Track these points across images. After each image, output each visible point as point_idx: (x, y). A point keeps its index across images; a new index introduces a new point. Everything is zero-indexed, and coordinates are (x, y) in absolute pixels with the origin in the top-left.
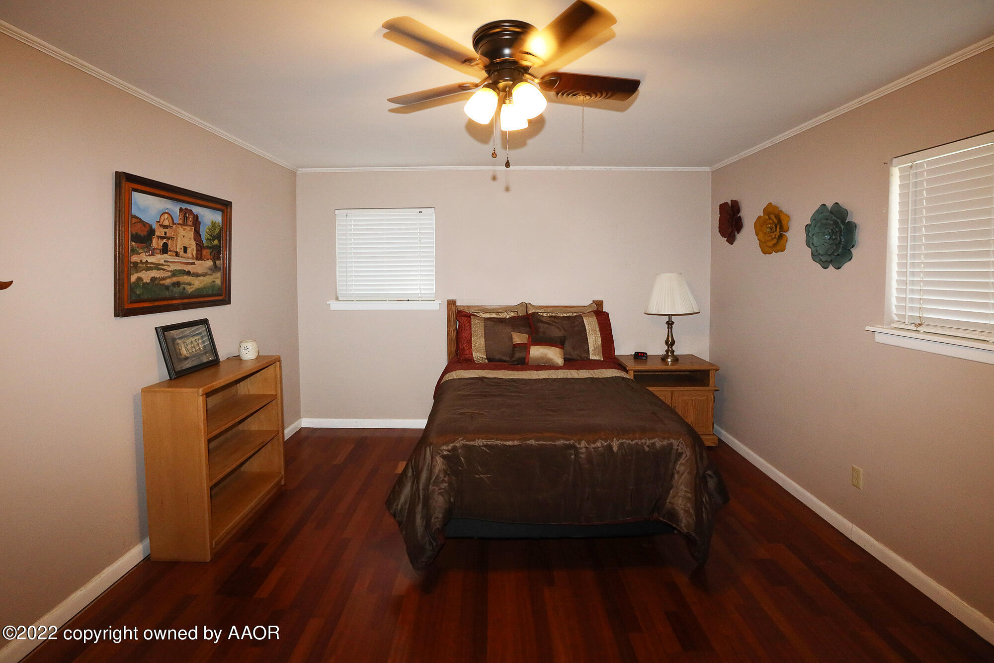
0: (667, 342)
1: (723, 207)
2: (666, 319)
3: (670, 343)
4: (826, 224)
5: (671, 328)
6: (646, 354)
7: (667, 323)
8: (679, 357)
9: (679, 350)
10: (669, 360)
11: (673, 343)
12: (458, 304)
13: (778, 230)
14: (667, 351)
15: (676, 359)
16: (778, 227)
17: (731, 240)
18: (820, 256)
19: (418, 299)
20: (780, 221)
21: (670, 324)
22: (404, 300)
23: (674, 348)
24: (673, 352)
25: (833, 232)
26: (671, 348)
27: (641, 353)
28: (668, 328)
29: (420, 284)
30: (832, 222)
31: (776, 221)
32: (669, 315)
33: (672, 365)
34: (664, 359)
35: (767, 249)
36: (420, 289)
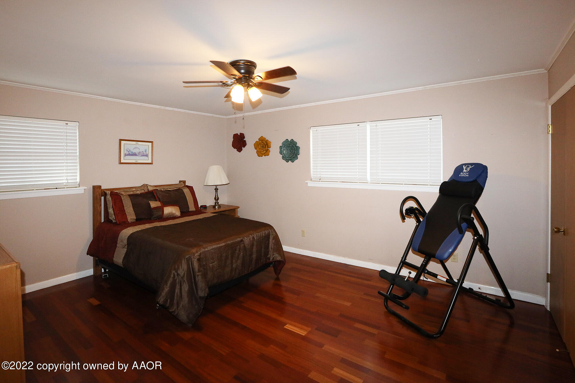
0: (215, 199)
1: (235, 136)
2: (215, 187)
3: (217, 199)
4: (288, 146)
5: (217, 192)
6: (206, 206)
7: (215, 189)
8: (221, 205)
9: (220, 202)
10: (217, 207)
11: (218, 199)
12: (102, 188)
13: (267, 147)
14: (215, 203)
15: (220, 206)
16: (266, 146)
17: (240, 150)
18: (286, 158)
19: (64, 187)
20: (267, 144)
21: (216, 190)
22: (52, 189)
23: (218, 201)
24: (218, 203)
25: (292, 149)
26: (217, 201)
27: (204, 205)
28: (216, 191)
29: (67, 176)
30: (291, 146)
31: (265, 144)
32: (216, 185)
33: (218, 209)
34: (214, 207)
35: (260, 155)
36: (67, 179)
